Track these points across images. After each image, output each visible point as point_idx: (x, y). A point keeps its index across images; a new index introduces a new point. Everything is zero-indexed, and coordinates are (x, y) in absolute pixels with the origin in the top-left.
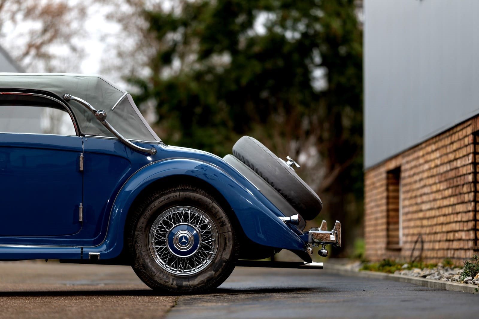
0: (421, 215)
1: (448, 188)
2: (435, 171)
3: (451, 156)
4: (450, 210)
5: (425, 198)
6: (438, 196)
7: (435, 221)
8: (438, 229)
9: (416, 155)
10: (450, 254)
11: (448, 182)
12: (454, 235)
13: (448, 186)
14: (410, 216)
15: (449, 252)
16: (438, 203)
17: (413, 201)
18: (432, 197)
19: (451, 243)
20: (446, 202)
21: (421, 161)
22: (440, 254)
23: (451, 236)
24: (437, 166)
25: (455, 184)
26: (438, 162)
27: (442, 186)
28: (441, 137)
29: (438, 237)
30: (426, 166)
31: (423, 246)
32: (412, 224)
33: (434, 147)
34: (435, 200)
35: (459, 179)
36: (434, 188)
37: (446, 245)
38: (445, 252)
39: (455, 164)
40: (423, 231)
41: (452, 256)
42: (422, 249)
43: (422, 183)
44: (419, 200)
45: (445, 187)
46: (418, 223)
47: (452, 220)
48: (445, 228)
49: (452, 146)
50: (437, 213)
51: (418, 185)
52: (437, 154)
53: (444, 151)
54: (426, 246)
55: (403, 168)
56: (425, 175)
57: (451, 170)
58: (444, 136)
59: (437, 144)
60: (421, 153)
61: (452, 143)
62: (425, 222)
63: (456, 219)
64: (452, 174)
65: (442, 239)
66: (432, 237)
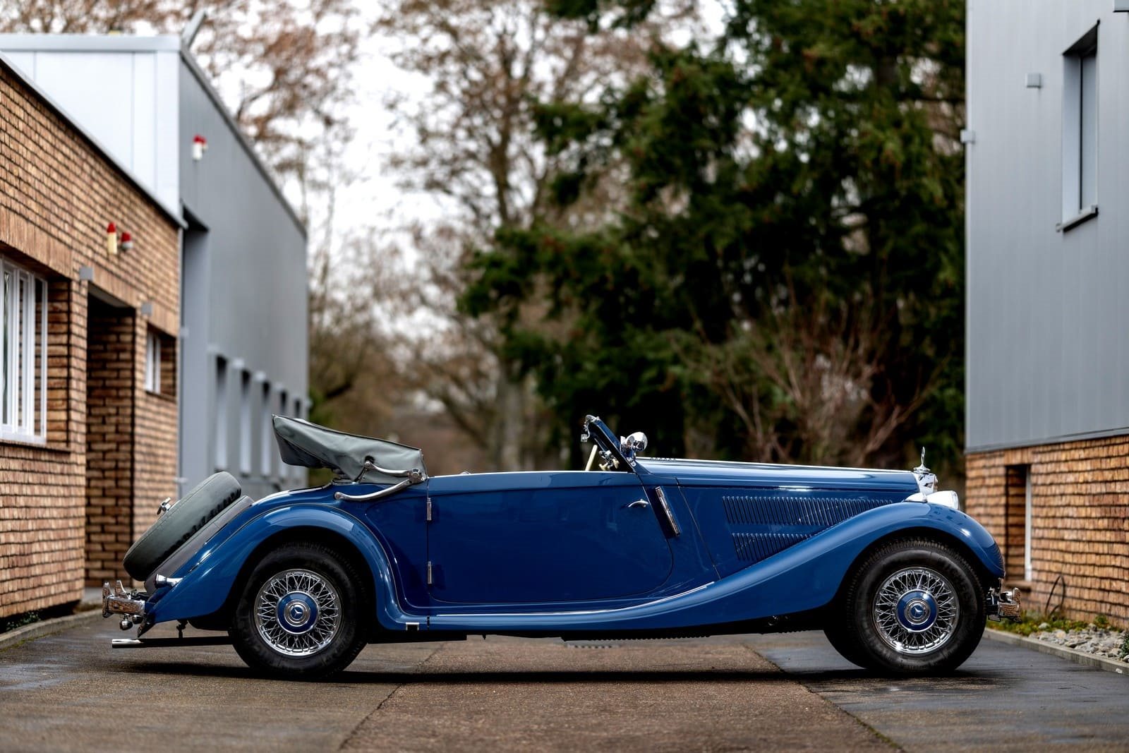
0: (1062, 545)
1: (1103, 518)
2: (1083, 488)
3: (1108, 476)
4: (1105, 548)
5: (1068, 523)
6: (1087, 524)
7: (1083, 559)
8: (1088, 571)
9: (1055, 456)
10: (1104, 609)
11: (1103, 508)
12: (1111, 584)
13: (1103, 514)
14: (1044, 544)
15: (1103, 605)
16: (1089, 535)
17: (1050, 523)
18: (1079, 523)
19: (1106, 594)
20: (1099, 536)
21: (1063, 467)
22: (1091, 606)
23: (1106, 584)
24: (1086, 482)
25: (1113, 514)
26: (1089, 477)
27: (1095, 513)
28: (1094, 444)
29: (1088, 582)
30: (1071, 478)
31: (1064, 591)
32: (1048, 555)
33: (1082, 454)
34: (1083, 529)
35: (1118, 509)
36: (1083, 512)
37: (1099, 596)
38: (1098, 604)
39: (1112, 487)
40: (1066, 569)
41: (1107, 611)
42: (1064, 596)
43: (1065, 500)
44: (1060, 524)
45: (1099, 515)
46: (1058, 556)
47: (1108, 563)
48: (1098, 572)
49: (1108, 460)
50: (1087, 548)
51: (1057, 501)
52: (1087, 466)
53: (1097, 464)
54: (1070, 592)
55: (1033, 469)
56: (1070, 490)
57: (1108, 493)
58: (1098, 443)
59: (1087, 451)
60: (1063, 456)
61: (1109, 457)
62: (1068, 558)
63: (1113, 563)
64: (1108, 500)
65: (1093, 586)
66: (1079, 581)
